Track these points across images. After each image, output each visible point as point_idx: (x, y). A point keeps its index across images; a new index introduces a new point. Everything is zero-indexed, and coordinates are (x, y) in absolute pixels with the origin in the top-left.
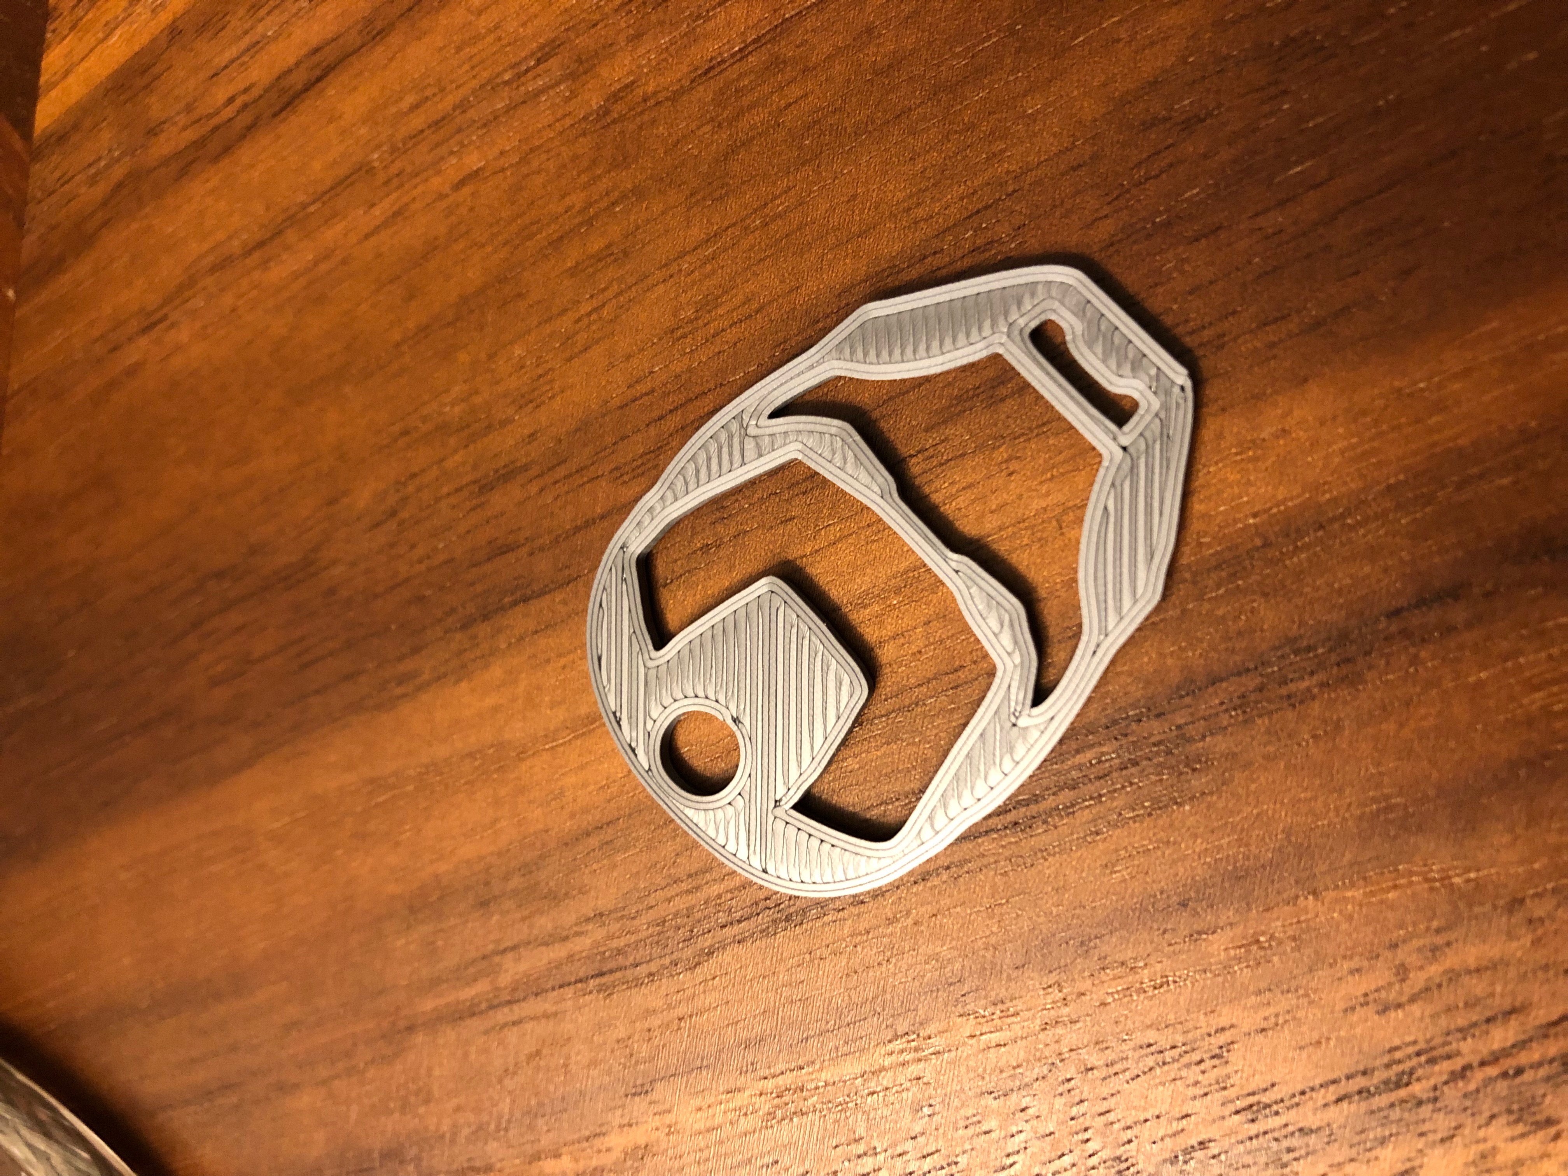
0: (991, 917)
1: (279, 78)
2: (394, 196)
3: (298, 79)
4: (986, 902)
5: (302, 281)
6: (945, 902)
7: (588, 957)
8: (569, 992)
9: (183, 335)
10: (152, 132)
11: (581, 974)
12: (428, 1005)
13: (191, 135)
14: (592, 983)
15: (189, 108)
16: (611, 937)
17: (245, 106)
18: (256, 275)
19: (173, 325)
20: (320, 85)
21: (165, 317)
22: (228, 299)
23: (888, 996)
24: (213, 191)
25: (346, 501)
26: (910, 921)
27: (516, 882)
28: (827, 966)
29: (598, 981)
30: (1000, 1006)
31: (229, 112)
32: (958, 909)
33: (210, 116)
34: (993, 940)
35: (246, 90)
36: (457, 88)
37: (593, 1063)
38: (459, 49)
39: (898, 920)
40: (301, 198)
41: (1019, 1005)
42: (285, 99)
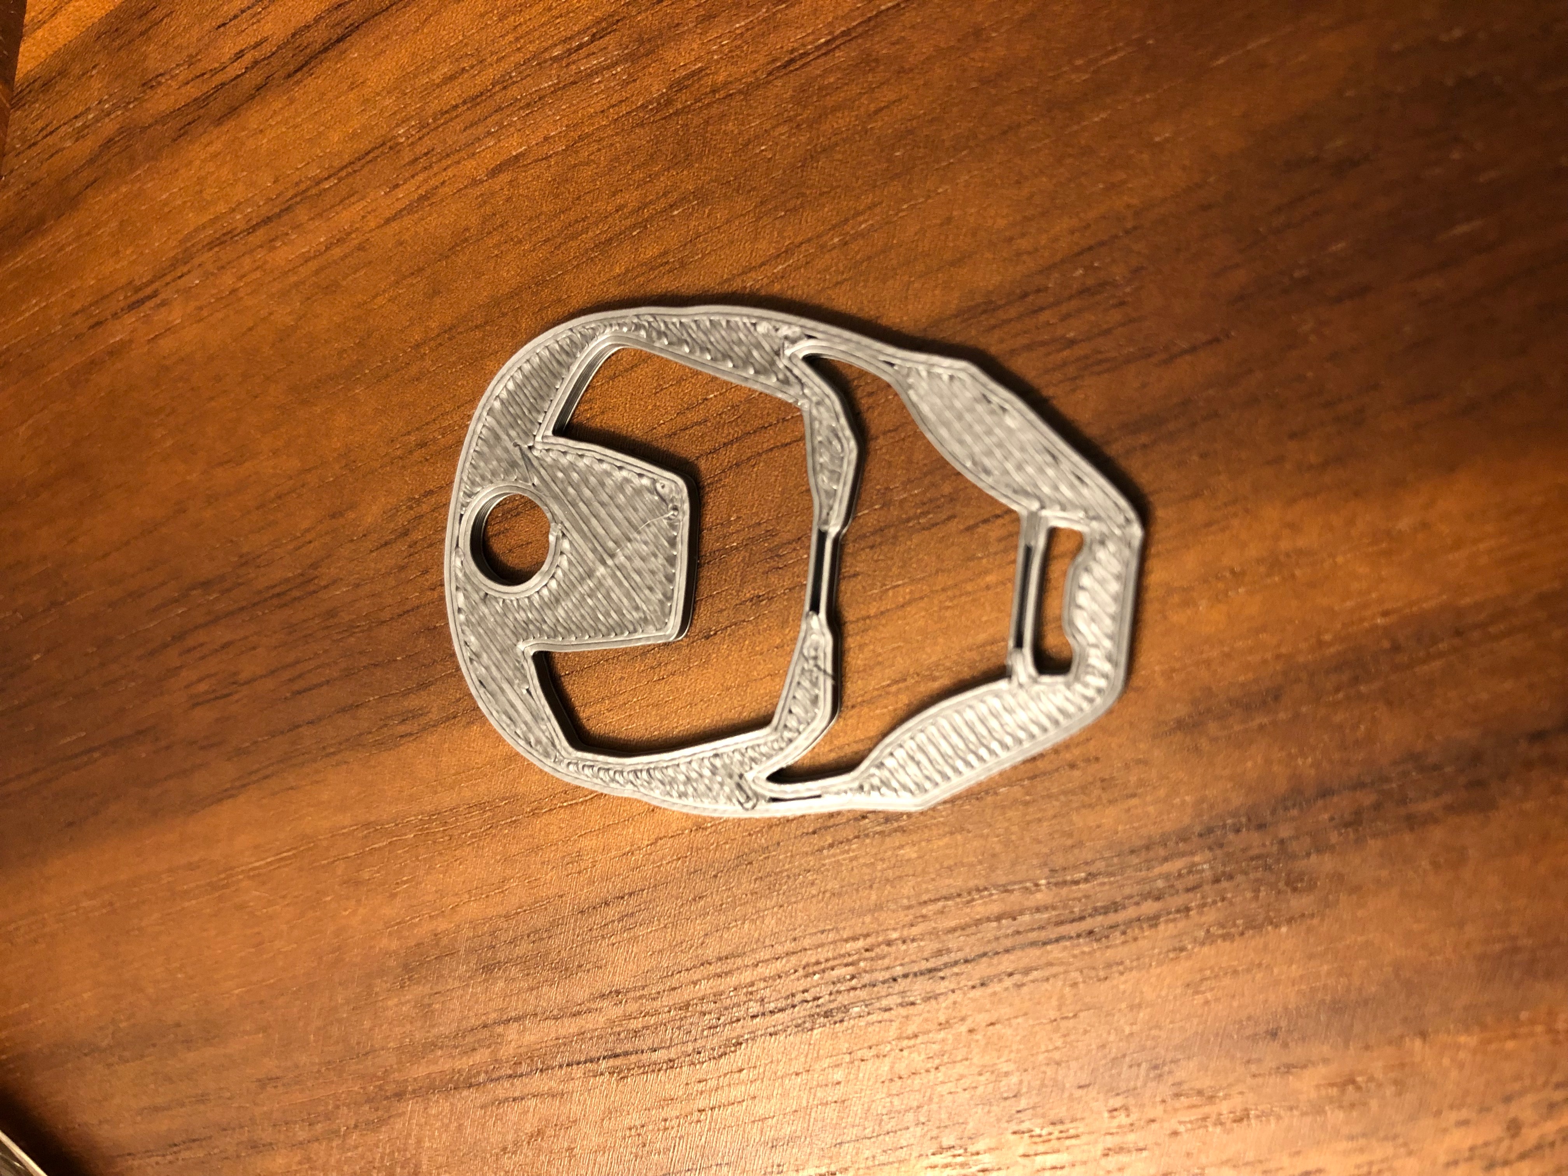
0: (1056, 1030)
1: (293, 35)
2: (420, 178)
3: (318, 36)
4: (1053, 1014)
5: (313, 265)
6: (1005, 1011)
7: (600, 1037)
8: (578, 1072)
9: (176, 315)
10: (149, 84)
11: (593, 1054)
12: (420, 1071)
13: (194, 91)
14: (604, 1064)
15: (191, 61)
16: (629, 1017)
17: (256, 63)
18: (259, 255)
19: (163, 304)
20: (342, 46)
21: (155, 294)
22: (228, 280)
23: (934, 1107)
24: (215, 156)
25: (351, 515)
26: (963, 1029)
27: (524, 948)
28: (868, 1066)
29: (611, 1062)
30: (1060, 1127)
31: (237, 68)
32: (1020, 1020)
33: (214, 72)
34: (1057, 1055)
35: (257, 45)
36: (499, 60)
37: (602, 1149)
38: (502, 18)
39: (951, 1026)
40: (314, 171)
41: (1081, 1127)
42: (301, 59)
